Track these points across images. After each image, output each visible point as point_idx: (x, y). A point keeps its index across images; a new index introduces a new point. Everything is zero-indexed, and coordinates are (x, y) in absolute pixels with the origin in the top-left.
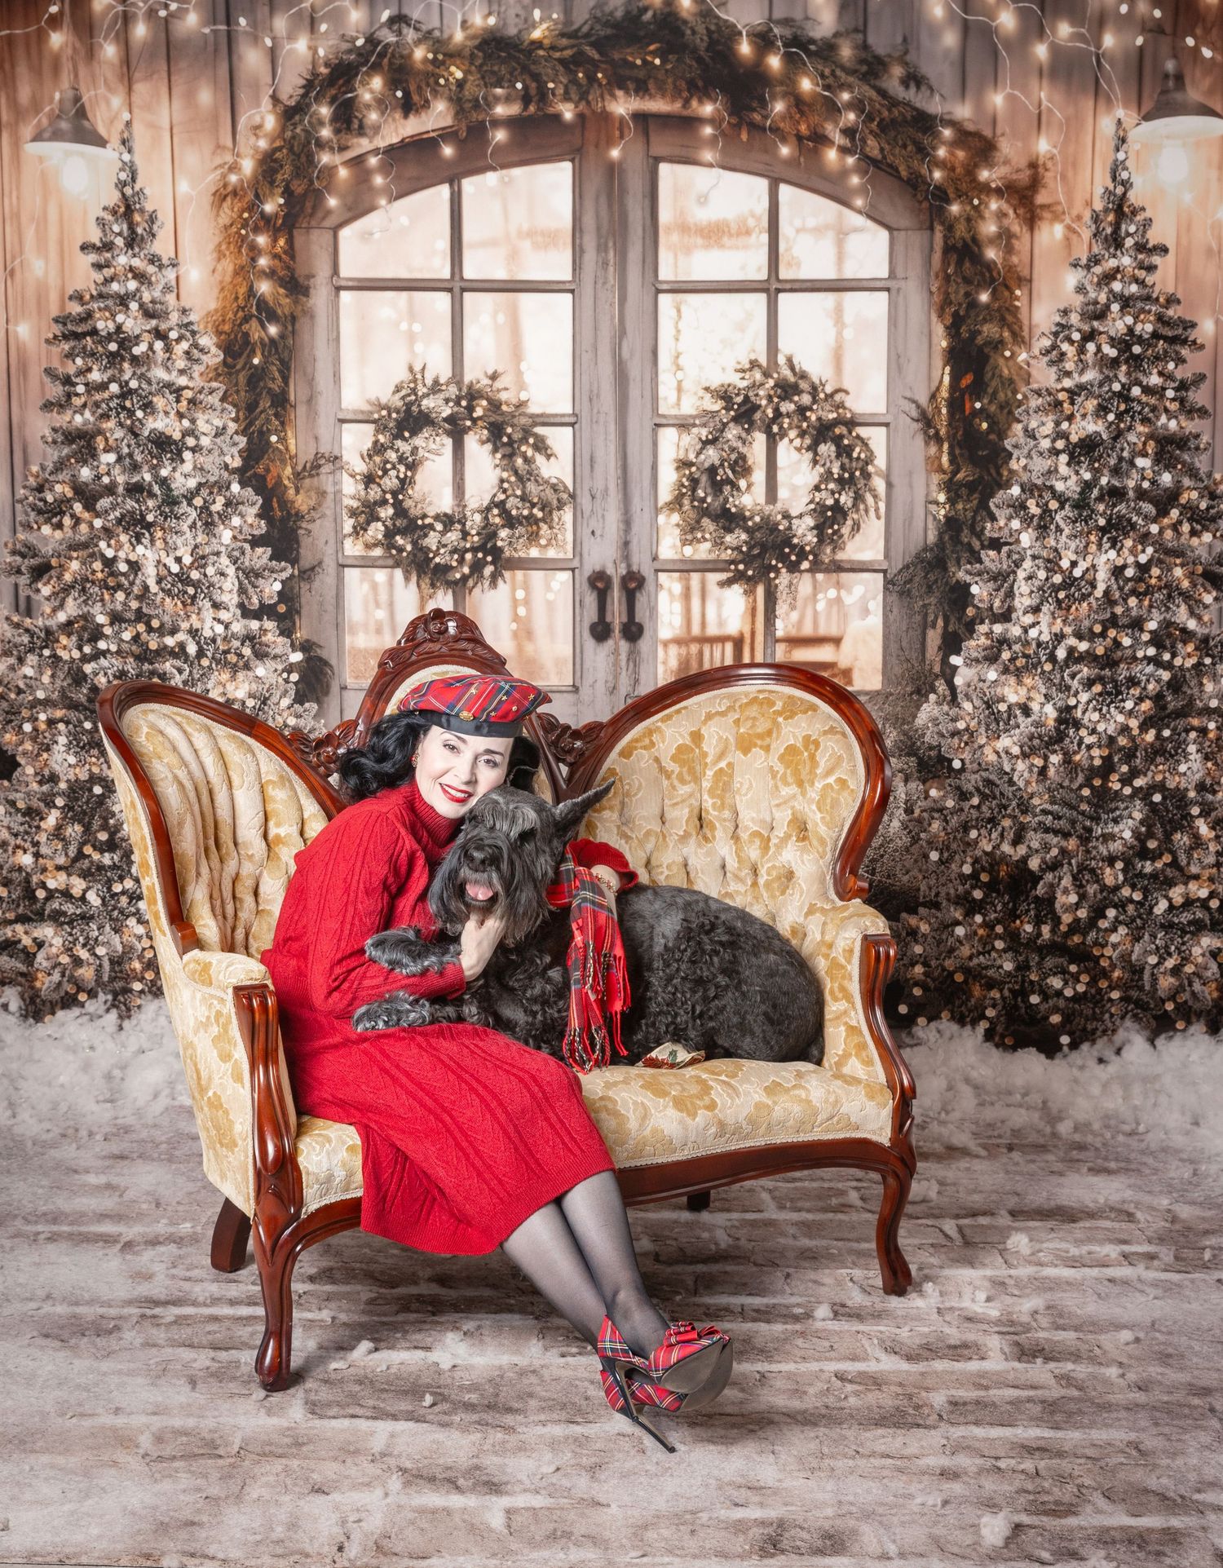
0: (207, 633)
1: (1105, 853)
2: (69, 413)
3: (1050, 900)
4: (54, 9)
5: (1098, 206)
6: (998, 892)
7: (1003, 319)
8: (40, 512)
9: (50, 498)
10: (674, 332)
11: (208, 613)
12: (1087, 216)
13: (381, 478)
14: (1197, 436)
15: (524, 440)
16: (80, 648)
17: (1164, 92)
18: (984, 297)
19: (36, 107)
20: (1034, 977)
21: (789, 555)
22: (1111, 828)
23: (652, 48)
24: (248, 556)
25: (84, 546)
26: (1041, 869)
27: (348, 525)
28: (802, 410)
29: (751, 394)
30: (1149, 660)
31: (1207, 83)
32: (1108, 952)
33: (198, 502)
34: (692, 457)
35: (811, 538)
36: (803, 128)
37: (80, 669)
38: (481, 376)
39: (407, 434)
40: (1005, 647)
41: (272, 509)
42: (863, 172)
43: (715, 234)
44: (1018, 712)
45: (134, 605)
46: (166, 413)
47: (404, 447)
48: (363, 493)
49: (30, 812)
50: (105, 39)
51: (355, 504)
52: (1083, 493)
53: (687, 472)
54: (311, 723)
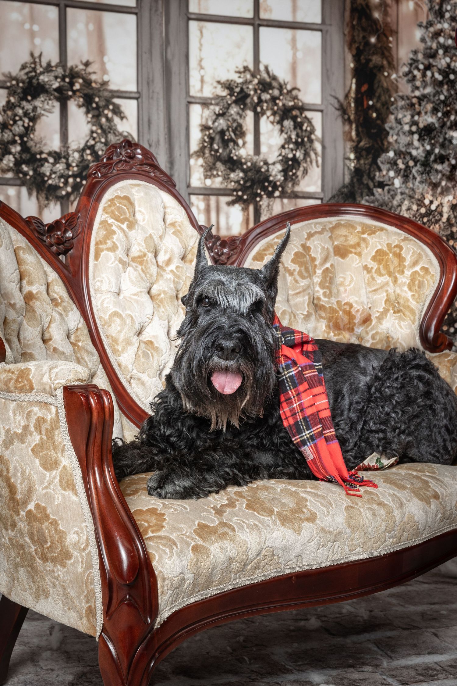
7: (383, 54)
10: (198, 45)
13: (12, 125)
15: (106, 107)
18: (373, 40)
21: (267, 187)
28: (274, 99)
29: (244, 87)
34: (210, 123)
35: (280, 177)
38: (79, 64)
39: (29, 98)
47: (28, 106)
52: (426, 157)
53: (207, 133)
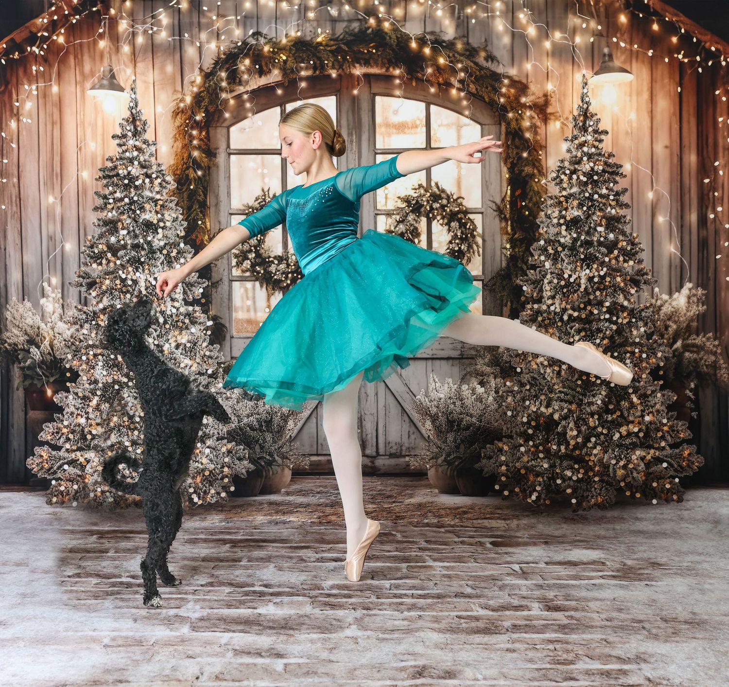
0: (169, 313)
1: (589, 411)
2: (106, 212)
3: (564, 434)
4: (101, 31)
5: (576, 113)
6: (540, 430)
7: (534, 165)
8: (92, 258)
9: (96, 251)
11: (169, 303)
12: (571, 117)
14: (625, 217)
17: (604, 62)
18: (525, 155)
19: (92, 74)
20: (558, 471)
22: (592, 399)
23: (371, 45)
25: (112, 273)
26: (559, 419)
27: (234, 262)
28: (443, 207)
29: (419, 200)
30: (606, 320)
31: (623, 58)
32: (592, 458)
33: (165, 252)
34: (392, 228)
36: (441, 80)
40: (539, 315)
42: (468, 99)
43: (401, 127)
46: (150, 211)
49: (84, 398)
50: (124, 43)
51: (237, 252)
52: (573, 243)
54: (217, 354)
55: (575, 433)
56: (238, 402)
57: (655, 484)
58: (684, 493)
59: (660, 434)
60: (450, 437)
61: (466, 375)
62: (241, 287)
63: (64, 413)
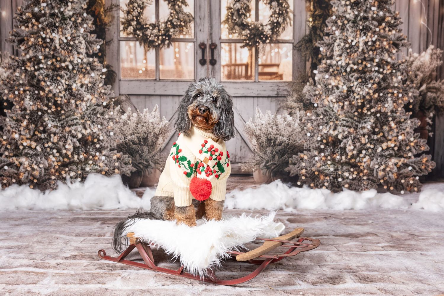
0: (76, 62)
1: (362, 133)
3: (345, 148)
6: (329, 146)
8: (21, 22)
9: (24, 17)
11: (76, 56)
13: (132, 12)
16: (34, 67)
20: (340, 173)
21: (262, 38)
22: (364, 125)
24: (89, 37)
25: (36, 33)
26: (343, 139)
27: (122, 27)
30: (376, 71)
33: (73, 19)
34: (232, 6)
35: (270, 32)
37: (34, 74)
40: (331, 67)
41: (97, 22)
44: (335, 88)
45: (52, 53)
48: (126, 17)
49: (17, 120)
51: (124, 20)
52: (355, 18)
53: (230, 11)
54: (109, 92)
55: (352, 147)
56: (124, 125)
57: (403, 181)
58: (421, 186)
59: (408, 148)
60: (269, 150)
61: (280, 108)
62: (126, 45)
63: (4, 130)
